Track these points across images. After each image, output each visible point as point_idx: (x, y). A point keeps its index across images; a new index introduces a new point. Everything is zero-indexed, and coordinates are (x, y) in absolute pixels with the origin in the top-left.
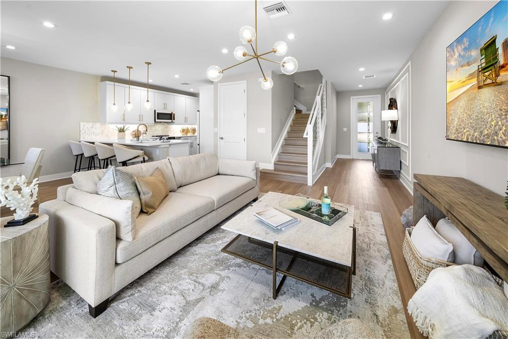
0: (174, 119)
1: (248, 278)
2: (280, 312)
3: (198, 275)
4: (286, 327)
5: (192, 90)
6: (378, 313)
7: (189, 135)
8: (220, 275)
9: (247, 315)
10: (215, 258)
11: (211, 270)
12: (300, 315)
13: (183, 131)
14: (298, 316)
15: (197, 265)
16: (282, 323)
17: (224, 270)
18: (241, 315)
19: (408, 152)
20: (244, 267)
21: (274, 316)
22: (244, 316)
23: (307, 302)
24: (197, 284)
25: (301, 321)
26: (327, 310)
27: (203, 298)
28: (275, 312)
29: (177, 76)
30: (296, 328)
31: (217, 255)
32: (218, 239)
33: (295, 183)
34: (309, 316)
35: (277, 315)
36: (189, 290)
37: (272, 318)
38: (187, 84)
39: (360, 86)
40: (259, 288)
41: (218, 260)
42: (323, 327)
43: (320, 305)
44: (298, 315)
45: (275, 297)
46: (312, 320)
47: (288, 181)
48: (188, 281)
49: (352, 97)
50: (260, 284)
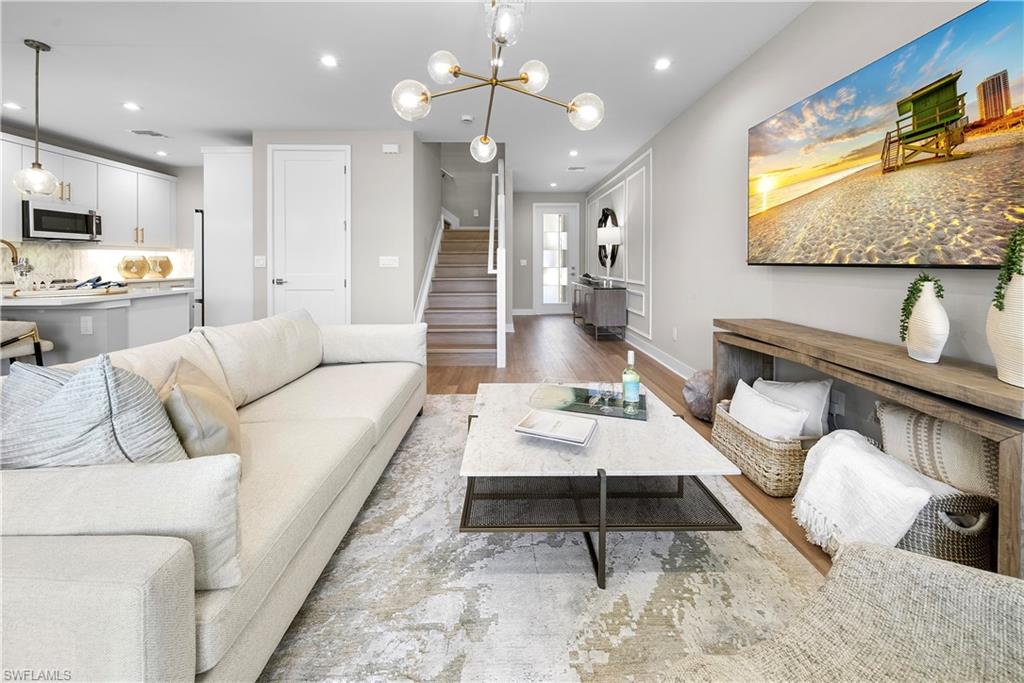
0: (99, 232)
1: (526, 570)
2: (632, 607)
3: (407, 613)
4: (661, 628)
5: (161, 155)
6: (752, 542)
7: (147, 277)
8: (461, 589)
9: (582, 641)
10: (418, 559)
11: (430, 588)
12: (664, 597)
13: (128, 267)
14: (663, 600)
15: (386, 589)
16: (648, 624)
17: (463, 575)
18: (571, 650)
19: (644, 295)
20: (500, 552)
21: (627, 619)
22: (576, 648)
23: (656, 569)
24: (423, 634)
25: (673, 607)
26: (693, 569)
27: (464, 656)
28: (623, 611)
29: (131, 106)
30: (675, 621)
31: (419, 550)
32: (395, 515)
33: (473, 367)
34: (677, 591)
35: (630, 614)
36: (410, 655)
37: (628, 624)
38: (158, 135)
39: (553, 185)
40: (561, 581)
41: (430, 559)
42: (709, 598)
43: (677, 565)
44: (660, 598)
45: (602, 585)
46: (686, 595)
47: (455, 364)
48: (393, 635)
49: (535, 205)
50: (556, 572)
